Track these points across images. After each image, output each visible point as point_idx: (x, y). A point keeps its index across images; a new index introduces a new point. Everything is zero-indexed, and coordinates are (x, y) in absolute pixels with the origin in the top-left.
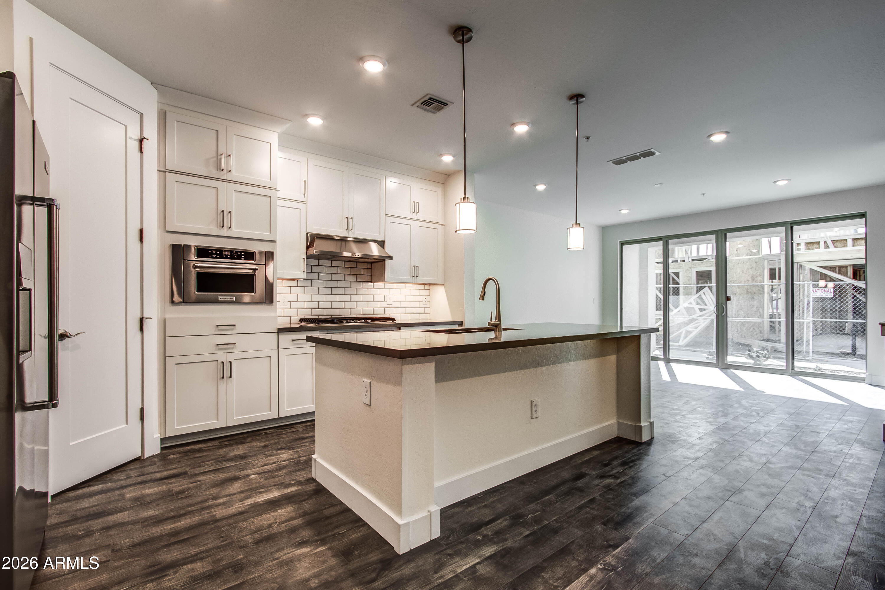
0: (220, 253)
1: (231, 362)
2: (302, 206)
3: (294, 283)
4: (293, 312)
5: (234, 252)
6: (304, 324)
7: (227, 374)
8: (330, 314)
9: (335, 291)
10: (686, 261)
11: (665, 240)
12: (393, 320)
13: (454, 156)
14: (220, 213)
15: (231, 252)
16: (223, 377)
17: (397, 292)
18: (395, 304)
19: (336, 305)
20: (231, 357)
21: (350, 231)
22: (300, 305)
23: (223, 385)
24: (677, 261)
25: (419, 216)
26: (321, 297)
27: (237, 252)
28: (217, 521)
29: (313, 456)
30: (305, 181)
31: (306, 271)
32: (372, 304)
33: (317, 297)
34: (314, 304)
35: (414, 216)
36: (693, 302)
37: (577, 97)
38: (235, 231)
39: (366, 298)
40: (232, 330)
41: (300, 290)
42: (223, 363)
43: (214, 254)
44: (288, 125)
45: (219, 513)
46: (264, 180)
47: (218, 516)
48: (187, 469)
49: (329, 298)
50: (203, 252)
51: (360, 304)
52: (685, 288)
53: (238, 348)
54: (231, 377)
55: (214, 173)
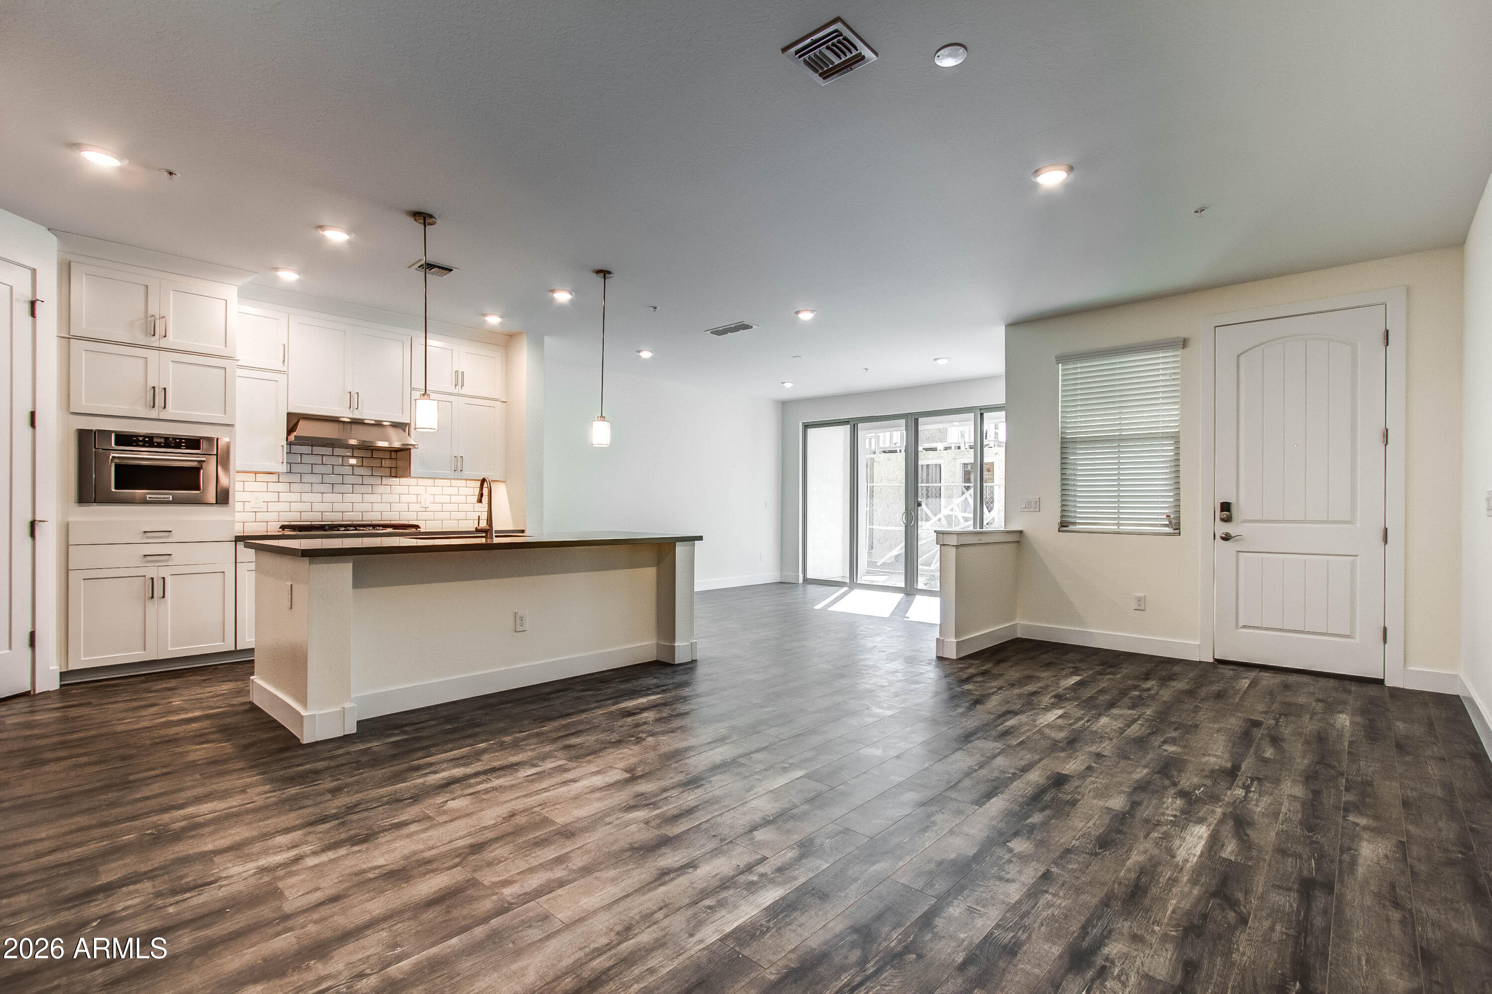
0: (149, 441)
1: (164, 578)
2: (282, 378)
3: (274, 478)
4: (272, 516)
5: (171, 439)
6: (288, 532)
7: (158, 592)
8: (328, 519)
9: (337, 488)
10: (962, 448)
11: (853, 424)
12: (417, 527)
13: (501, 317)
14: (150, 390)
15: (166, 439)
16: (152, 597)
17: (437, 490)
18: (432, 507)
19: (338, 507)
20: (164, 572)
21: (356, 411)
22: (285, 506)
23: (152, 607)
24: (950, 448)
25: (466, 390)
26: (317, 497)
27: (174, 439)
28: (117, 733)
29: (252, 678)
30: (284, 345)
31: (285, 462)
32: (396, 507)
33: (307, 497)
34: (306, 507)
35: (458, 390)
36: (956, 508)
37: (604, 273)
38: (172, 412)
39: (386, 498)
40: (168, 537)
41: (280, 487)
42: (152, 579)
43: (140, 441)
44: (250, 279)
45: (120, 728)
46: (217, 347)
47: (118, 731)
48: (93, 701)
49: (329, 497)
50: (125, 439)
51: (377, 507)
52: (947, 488)
53: (175, 559)
54: (164, 597)
55: (142, 339)
